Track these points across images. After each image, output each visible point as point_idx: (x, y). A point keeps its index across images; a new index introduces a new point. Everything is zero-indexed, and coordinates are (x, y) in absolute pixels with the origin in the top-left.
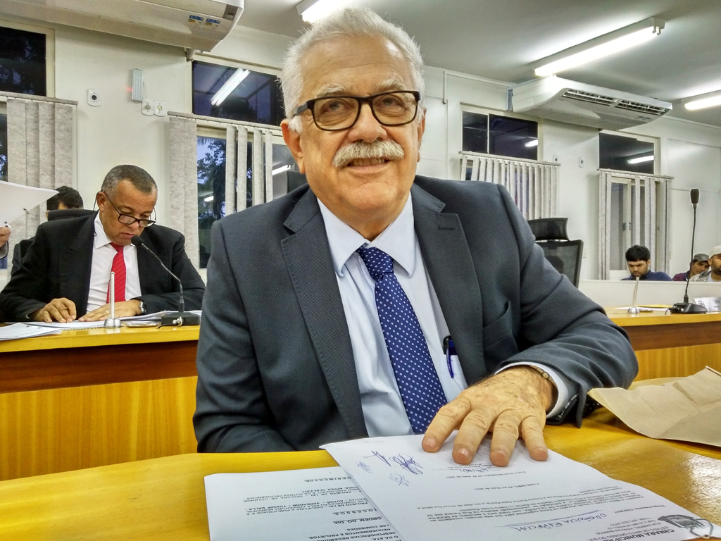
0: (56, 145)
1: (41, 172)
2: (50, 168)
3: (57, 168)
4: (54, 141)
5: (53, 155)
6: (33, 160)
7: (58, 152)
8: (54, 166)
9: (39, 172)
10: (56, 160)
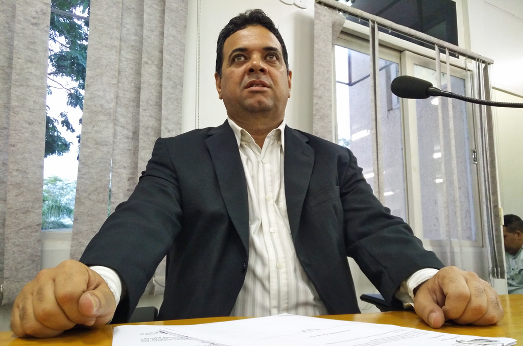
0: (166, 18)
1: (144, 59)
2: (157, 53)
3: (166, 56)
4: (163, 12)
5: (162, 34)
6: (134, 38)
7: (169, 30)
8: (161, 52)
9: (141, 59)
10: (166, 42)
